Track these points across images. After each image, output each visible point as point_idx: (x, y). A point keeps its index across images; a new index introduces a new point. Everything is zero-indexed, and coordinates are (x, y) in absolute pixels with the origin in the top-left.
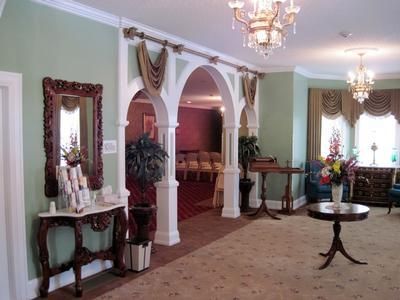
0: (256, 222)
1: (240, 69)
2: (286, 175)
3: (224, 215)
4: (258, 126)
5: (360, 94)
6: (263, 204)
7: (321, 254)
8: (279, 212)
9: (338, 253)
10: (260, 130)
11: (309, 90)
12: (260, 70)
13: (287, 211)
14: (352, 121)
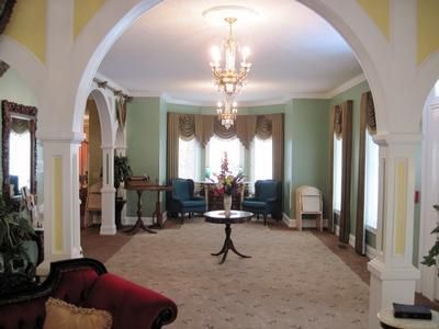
0: (136, 236)
1: (116, 93)
2: (156, 193)
3: (102, 233)
4: (125, 146)
5: (228, 121)
6: (139, 220)
7: (213, 255)
8: (151, 227)
9: (230, 251)
10: (128, 151)
11: (168, 114)
12: (129, 94)
13: (158, 226)
14: (203, 143)
